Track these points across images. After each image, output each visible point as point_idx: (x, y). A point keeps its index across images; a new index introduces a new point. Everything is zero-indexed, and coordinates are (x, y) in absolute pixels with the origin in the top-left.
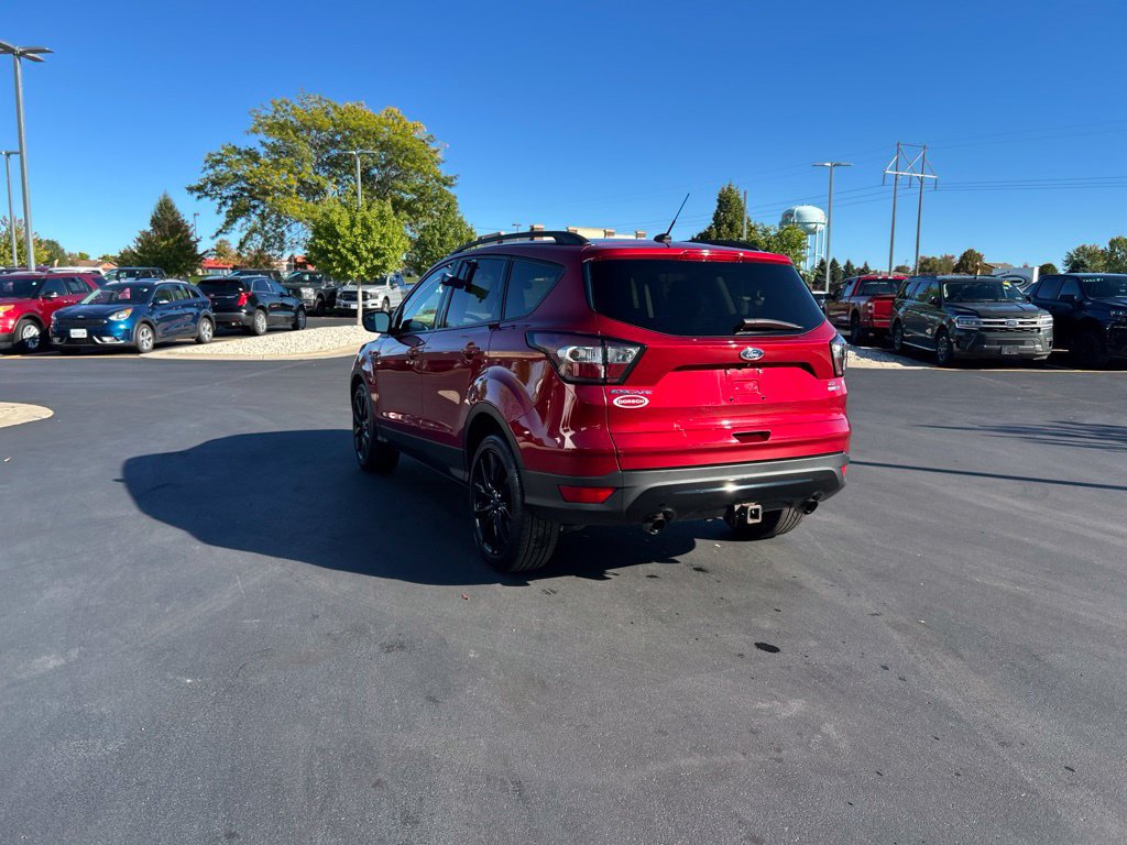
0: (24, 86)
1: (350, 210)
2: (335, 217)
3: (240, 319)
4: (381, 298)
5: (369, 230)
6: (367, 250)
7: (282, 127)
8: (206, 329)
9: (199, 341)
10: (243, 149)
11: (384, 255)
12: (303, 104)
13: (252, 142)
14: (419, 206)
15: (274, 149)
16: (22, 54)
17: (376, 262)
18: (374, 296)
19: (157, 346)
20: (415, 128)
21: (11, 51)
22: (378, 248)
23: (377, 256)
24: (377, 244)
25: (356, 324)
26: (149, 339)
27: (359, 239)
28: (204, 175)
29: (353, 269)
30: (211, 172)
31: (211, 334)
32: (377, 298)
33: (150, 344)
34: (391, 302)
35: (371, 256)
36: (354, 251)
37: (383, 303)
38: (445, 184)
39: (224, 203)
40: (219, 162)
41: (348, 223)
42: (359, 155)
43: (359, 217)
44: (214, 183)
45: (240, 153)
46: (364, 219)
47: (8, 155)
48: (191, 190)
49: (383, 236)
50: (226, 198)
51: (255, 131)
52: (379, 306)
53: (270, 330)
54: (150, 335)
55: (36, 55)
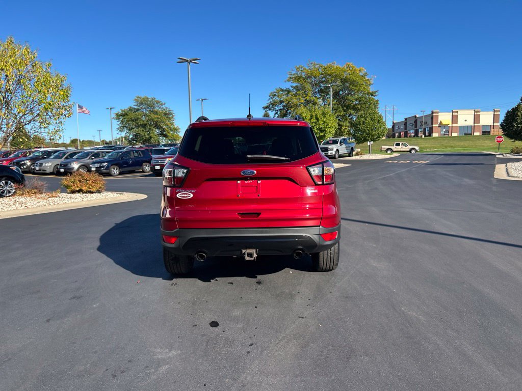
0: (191, 73)
1: (311, 111)
2: (304, 115)
4: (335, 150)
5: (318, 119)
6: (317, 129)
7: (299, 78)
10: (284, 89)
11: (325, 130)
12: (309, 66)
13: (288, 85)
14: (359, 107)
15: (296, 88)
16: (190, 61)
17: (322, 134)
18: (332, 149)
20: (360, 71)
21: (187, 61)
22: (322, 127)
23: (322, 131)
24: (321, 126)
27: (314, 124)
28: (269, 102)
30: (271, 100)
32: (333, 150)
34: (340, 152)
35: (319, 132)
37: (336, 152)
38: (372, 95)
39: (277, 113)
40: (274, 96)
41: (309, 118)
42: (331, 86)
43: (314, 114)
44: (273, 105)
45: (283, 91)
46: (316, 115)
47: (202, 100)
49: (324, 122)
51: (289, 81)
52: (334, 153)
55: (195, 61)
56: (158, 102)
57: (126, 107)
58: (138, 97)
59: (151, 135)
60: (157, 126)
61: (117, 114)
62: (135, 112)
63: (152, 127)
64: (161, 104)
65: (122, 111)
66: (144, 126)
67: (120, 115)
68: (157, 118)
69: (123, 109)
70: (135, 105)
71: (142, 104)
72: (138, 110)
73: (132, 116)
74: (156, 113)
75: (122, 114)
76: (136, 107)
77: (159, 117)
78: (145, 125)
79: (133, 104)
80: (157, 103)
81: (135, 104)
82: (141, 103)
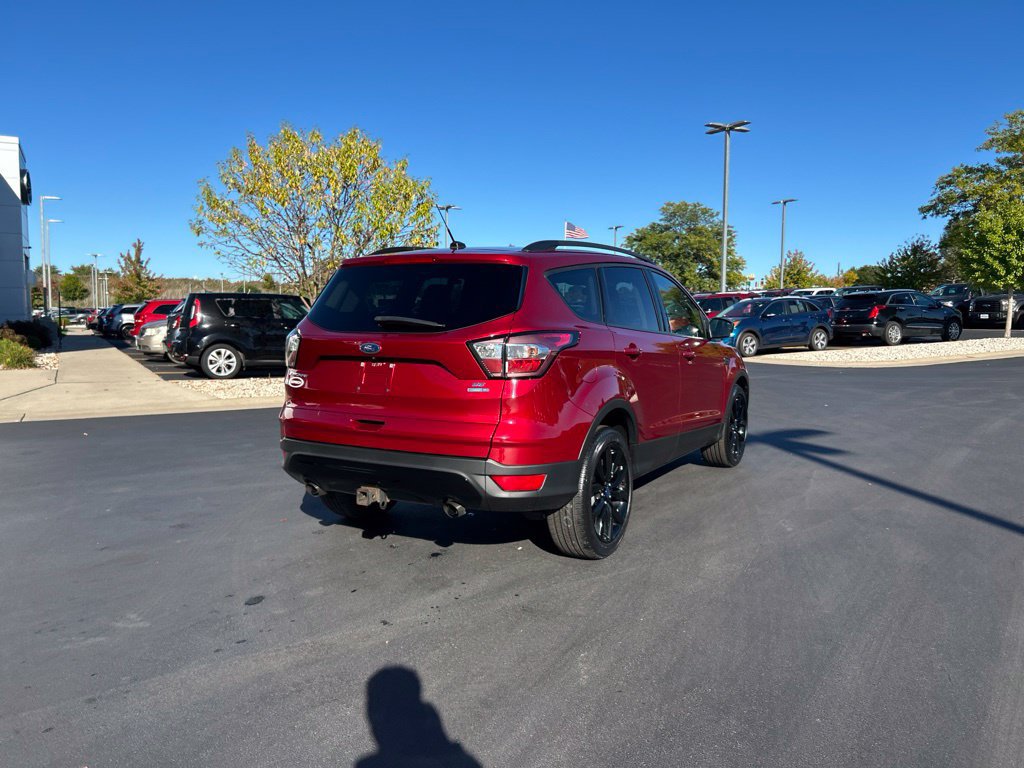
0: (730, 153)
3: (870, 330)
8: (820, 338)
9: (812, 348)
10: (975, 166)
13: (990, 158)
16: (731, 129)
19: (759, 353)
21: (723, 129)
25: (1003, 336)
26: (753, 346)
28: (935, 196)
29: (999, 278)
30: (940, 193)
31: (825, 343)
33: (753, 350)
36: (1003, 261)
40: (949, 183)
44: (945, 203)
45: (971, 171)
48: (924, 210)
50: (958, 214)
51: (987, 148)
53: (905, 341)
54: (754, 342)
55: (742, 128)
56: (705, 212)
57: (645, 224)
58: (668, 204)
59: (686, 274)
60: (698, 258)
61: (628, 238)
62: (662, 232)
63: (688, 261)
64: (712, 216)
65: (638, 231)
66: (674, 258)
67: (635, 240)
68: (700, 242)
69: (640, 228)
70: (661, 220)
71: (675, 216)
72: (667, 228)
73: (653, 240)
74: (699, 233)
75: (637, 236)
76: (663, 223)
77: (704, 239)
78: (678, 256)
79: (658, 218)
80: (703, 213)
81: (663, 217)
82: (673, 215)
